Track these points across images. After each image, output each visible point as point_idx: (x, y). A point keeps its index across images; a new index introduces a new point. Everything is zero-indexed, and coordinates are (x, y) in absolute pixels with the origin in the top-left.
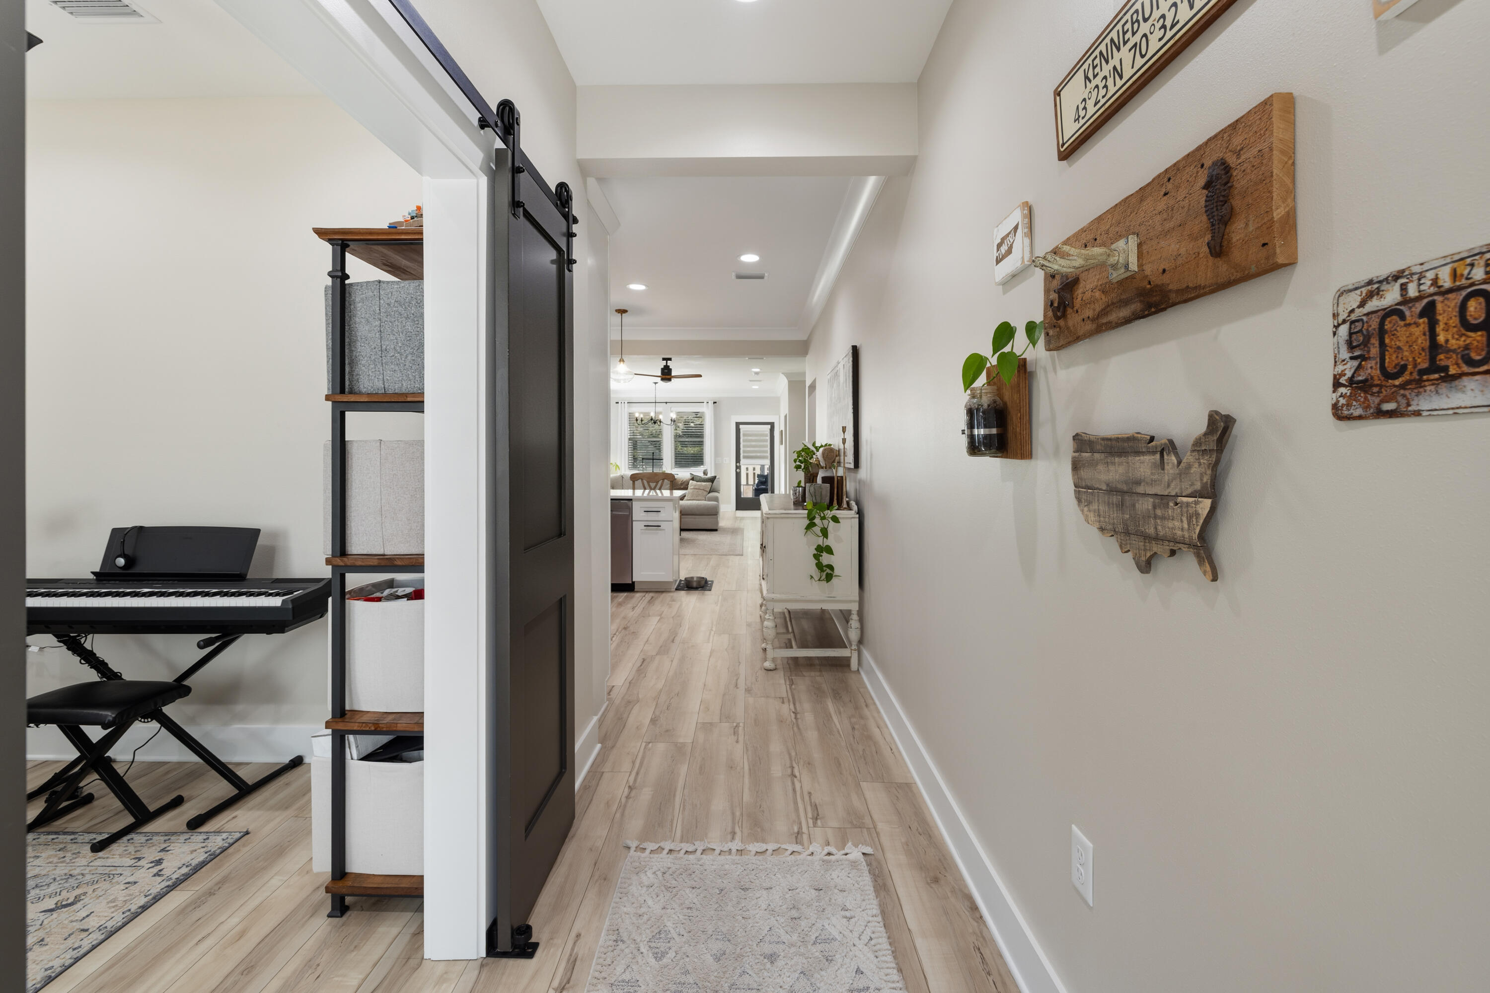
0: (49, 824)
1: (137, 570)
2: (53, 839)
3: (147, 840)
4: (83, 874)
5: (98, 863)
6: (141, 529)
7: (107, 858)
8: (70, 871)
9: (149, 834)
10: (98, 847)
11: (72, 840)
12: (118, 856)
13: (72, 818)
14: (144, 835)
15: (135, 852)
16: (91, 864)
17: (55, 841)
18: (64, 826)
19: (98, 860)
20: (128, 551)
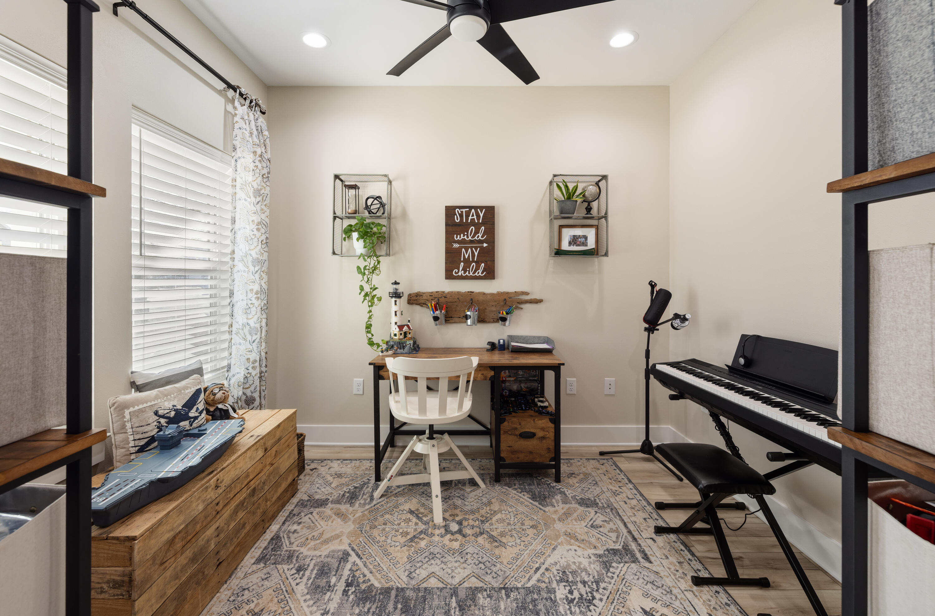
0: (688, 535)
1: (751, 371)
2: (681, 550)
3: (726, 604)
4: (676, 597)
5: (689, 595)
6: (758, 337)
7: (696, 596)
8: (673, 586)
9: (730, 599)
10: (698, 581)
11: (689, 559)
12: (702, 601)
13: (701, 540)
14: (727, 596)
15: (714, 608)
16: (685, 592)
17: (682, 552)
18: (693, 543)
19: (691, 593)
20: (748, 354)
